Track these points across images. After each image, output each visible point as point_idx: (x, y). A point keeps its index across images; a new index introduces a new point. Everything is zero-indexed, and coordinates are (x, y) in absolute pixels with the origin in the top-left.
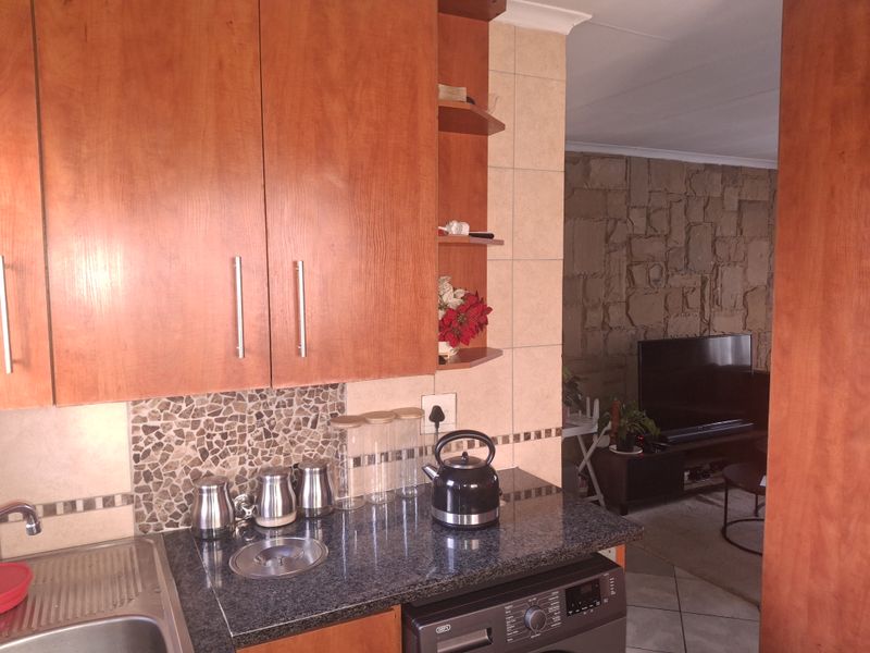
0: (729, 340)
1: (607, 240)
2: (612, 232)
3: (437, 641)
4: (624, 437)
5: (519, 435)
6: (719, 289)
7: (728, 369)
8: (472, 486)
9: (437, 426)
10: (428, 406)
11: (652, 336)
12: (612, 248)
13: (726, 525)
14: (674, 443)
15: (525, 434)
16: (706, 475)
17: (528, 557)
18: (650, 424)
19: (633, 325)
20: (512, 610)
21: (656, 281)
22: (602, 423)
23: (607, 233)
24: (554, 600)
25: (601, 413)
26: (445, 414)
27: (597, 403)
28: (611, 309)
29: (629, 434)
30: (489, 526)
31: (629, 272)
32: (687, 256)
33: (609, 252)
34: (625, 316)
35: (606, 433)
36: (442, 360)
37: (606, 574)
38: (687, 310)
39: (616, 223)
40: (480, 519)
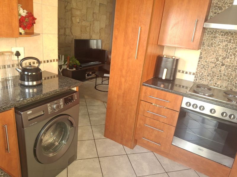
0: (95, 41)
1: (65, 8)
2: (67, 6)
3: (28, 116)
4: (71, 66)
5: (45, 61)
6: (94, 27)
7: (95, 50)
8: (34, 73)
9: (18, 58)
10: (14, 50)
11: (77, 38)
12: (67, 11)
13: (96, 86)
14: (84, 67)
15: (47, 61)
16: (90, 75)
17: (53, 91)
18: (78, 62)
19: (72, 35)
20: (50, 105)
21: (79, 23)
22: (65, 62)
23: (65, 6)
24: (61, 102)
25: (64, 59)
26: (20, 53)
27: (63, 56)
28: (67, 29)
29: (72, 65)
30: (39, 85)
31: (71, 18)
32: (86, 17)
33: (66, 12)
34: (70, 32)
35: (66, 65)
36: (21, 34)
37: (75, 94)
38: (86, 32)
39: (68, 3)
40: (37, 83)
